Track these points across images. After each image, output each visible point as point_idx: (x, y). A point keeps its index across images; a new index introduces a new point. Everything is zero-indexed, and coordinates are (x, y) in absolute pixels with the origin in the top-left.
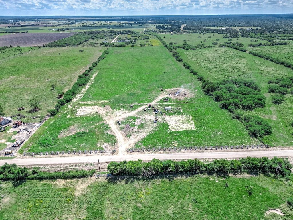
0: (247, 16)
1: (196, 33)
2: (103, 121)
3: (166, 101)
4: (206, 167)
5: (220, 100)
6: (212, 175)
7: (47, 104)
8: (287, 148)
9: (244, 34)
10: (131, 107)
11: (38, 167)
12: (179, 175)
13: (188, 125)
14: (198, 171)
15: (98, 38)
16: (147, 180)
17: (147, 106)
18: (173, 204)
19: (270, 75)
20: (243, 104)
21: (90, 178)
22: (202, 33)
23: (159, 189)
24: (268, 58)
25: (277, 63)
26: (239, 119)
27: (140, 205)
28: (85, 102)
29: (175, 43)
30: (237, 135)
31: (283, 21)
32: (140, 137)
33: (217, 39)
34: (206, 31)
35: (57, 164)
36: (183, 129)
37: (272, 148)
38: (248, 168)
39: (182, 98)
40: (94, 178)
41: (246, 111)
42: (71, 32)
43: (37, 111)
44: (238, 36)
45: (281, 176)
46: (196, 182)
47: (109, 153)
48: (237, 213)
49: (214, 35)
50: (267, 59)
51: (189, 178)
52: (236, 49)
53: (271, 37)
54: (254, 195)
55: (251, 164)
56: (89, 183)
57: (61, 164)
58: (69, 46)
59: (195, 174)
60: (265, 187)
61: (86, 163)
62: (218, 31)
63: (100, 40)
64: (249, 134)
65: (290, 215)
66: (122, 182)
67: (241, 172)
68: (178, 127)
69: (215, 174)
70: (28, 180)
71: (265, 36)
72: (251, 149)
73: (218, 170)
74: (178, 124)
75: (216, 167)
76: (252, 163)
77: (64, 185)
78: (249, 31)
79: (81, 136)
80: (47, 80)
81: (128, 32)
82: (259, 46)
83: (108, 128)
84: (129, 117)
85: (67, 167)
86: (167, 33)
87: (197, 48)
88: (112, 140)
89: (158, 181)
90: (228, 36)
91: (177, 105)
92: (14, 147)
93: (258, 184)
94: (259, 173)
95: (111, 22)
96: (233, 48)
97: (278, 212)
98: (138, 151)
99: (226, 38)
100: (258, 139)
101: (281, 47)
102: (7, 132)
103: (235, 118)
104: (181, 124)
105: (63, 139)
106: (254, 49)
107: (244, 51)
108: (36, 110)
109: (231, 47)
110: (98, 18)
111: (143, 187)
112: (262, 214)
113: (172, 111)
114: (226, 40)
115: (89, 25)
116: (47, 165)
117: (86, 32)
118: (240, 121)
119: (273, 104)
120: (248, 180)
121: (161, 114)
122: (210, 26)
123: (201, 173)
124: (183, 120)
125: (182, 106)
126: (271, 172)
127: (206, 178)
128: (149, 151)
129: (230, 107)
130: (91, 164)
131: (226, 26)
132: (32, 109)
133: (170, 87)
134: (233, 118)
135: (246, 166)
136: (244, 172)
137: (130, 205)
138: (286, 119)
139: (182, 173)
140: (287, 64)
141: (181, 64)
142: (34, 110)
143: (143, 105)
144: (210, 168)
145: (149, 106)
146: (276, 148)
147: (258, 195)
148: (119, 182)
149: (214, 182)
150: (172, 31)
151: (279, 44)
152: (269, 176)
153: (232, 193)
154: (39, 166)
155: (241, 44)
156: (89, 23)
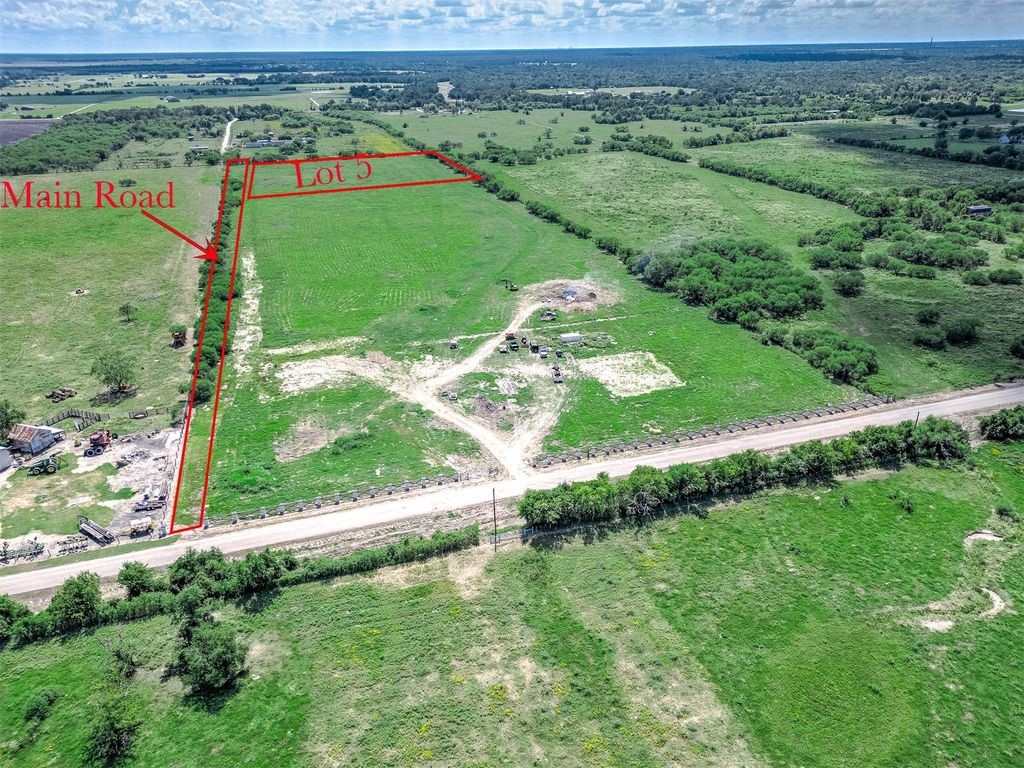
0: (626, 54)
1: (500, 109)
2: (393, 398)
3: (549, 318)
4: (778, 468)
5: (700, 301)
6: (796, 486)
7: (146, 369)
8: (935, 399)
9: (655, 108)
10: (454, 347)
11: (285, 549)
12: (715, 500)
13: (658, 376)
14: (761, 483)
15: (154, 134)
16: (640, 526)
17: (502, 337)
18: (744, 566)
19: (790, 223)
20: (773, 303)
21: (474, 549)
22: (521, 108)
23: (686, 540)
24: (759, 178)
25: (792, 190)
26: (781, 346)
27: (662, 586)
28: (290, 350)
29: (455, 145)
30: (798, 383)
31: (739, 65)
32: (542, 424)
33: (581, 125)
34: (534, 104)
35: (343, 532)
36: (648, 388)
37: (899, 403)
38: (877, 454)
39: (588, 305)
40: (486, 546)
41: (786, 322)
42: (23, 117)
43: (130, 395)
44: (638, 116)
45: (955, 460)
46: (768, 510)
47: (483, 479)
48: (905, 556)
49: (562, 115)
50: (760, 180)
51: (745, 504)
52: (655, 154)
53: (733, 115)
54: (919, 510)
55: (882, 443)
56: (484, 561)
57: (355, 530)
58: (60, 170)
59: (755, 490)
60: (933, 490)
61: (434, 515)
62: (570, 103)
63: (170, 141)
64: (827, 378)
65: (1014, 537)
66: (574, 544)
67: (861, 467)
68: (634, 385)
69: (804, 483)
70: (285, 588)
71: (715, 113)
72: (852, 412)
73: (810, 471)
74: (628, 377)
75: (802, 465)
76: (884, 440)
77: (408, 580)
78: (663, 99)
79: (355, 446)
80: (74, 294)
81: (264, 112)
82: (714, 143)
83: (423, 414)
84: (468, 376)
85: (378, 534)
86: (405, 112)
87: (538, 159)
88: (461, 444)
89: (672, 524)
90: (611, 118)
91: (589, 327)
92: (146, 509)
93: (912, 486)
94: (903, 461)
95: (166, 77)
96: (646, 153)
97: (987, 536)
98: (564, 461)
99: (604, 122)
100: (856, 386)
101: (777, 145)
102: (74, 471)
103: (769, 342)
104: (634, 375)
105: (301, 463)
106: (706, 153)
107: (684, 161)
108: (123, 392)
109: (639, 151)
110: (99, 64)
111: (640, 544)
112: (959, 547)
113: (586, 344)
114: (611, 129)
115: (82, 87)
116: (309, 539)
117: (96, 116)
118: (786, 348)
119: (841, 297)
120: (887, 482)
121: (560, 356)
122: (534, 85)
123: (769, 486)
124: (633, 365)
125: (606, 327)
126: (929, 456)
127: (785, 495)
128: (593, 456)
129: (743, 317)
130: (451, 515)
131: (584, 85)
132: (106, 389)
133: (531, 277)
134: (765, 343)
135: (871, 450)
136: (867, 465)
137: (636, 590)
138: (895, 330)
139: (722, 494)
140: (821, 190)
141: (518, 208)
142: (114, 393)
143: (488, 338)
144: (789, 468)
145: (508, 339)
146: (908, 401)
147: (928, 509)
148: (565, 545)
149: (811, 500)
150: (419, 105)
151: (766, 136)
152: (928, 466)
153: (867, 516)
154: (288, 548)
155: (663, 140)
156: (76, 82)
